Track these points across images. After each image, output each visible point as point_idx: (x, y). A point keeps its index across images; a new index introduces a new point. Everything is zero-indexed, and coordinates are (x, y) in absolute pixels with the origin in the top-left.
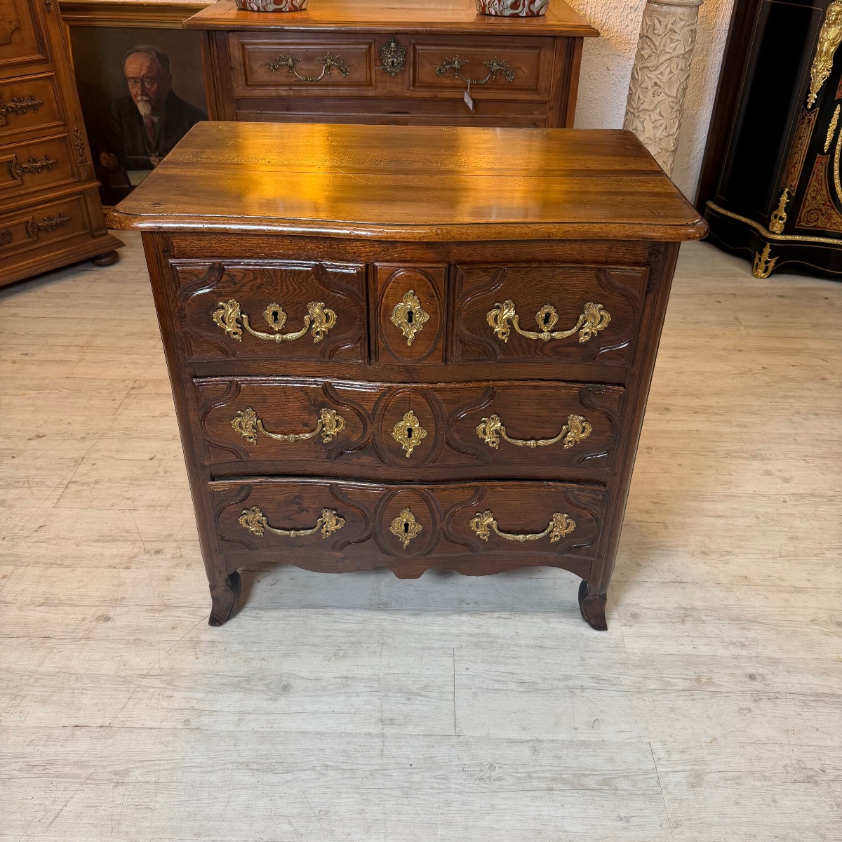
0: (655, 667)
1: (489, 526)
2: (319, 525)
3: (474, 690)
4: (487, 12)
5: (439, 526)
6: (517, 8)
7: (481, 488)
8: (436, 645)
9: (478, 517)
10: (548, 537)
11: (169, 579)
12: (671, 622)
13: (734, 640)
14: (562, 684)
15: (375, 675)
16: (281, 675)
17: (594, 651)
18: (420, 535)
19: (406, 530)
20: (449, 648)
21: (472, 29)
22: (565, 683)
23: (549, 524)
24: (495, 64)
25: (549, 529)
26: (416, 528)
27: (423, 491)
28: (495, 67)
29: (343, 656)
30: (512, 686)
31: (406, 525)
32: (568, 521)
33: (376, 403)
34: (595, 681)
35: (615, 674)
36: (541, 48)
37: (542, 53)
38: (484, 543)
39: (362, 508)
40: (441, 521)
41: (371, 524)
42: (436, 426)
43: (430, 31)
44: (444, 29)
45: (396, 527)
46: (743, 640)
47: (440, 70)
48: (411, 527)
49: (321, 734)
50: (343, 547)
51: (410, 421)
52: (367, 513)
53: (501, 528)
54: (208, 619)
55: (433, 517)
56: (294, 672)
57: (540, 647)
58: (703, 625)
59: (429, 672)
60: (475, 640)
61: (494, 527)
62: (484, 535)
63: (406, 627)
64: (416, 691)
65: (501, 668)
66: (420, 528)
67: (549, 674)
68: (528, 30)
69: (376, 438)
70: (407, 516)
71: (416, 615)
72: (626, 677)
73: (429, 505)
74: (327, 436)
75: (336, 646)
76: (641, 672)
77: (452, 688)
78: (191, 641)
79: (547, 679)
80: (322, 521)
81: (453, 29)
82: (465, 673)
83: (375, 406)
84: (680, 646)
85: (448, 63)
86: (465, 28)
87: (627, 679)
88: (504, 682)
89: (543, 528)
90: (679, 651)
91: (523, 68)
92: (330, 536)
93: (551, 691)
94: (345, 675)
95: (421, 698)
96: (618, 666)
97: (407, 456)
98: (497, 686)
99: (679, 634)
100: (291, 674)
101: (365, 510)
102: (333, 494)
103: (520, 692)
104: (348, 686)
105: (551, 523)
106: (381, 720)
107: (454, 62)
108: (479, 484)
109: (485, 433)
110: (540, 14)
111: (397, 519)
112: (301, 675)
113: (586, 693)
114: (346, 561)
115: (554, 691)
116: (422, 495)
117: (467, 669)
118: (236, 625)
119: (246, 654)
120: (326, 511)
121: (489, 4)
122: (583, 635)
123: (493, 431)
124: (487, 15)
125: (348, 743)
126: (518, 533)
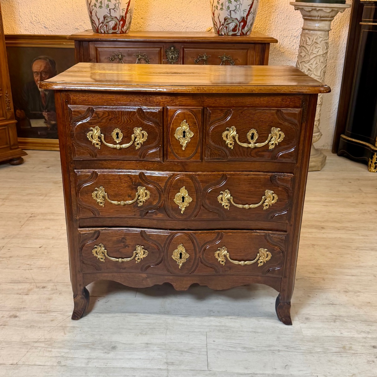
0: (319, 342)
1: (225, 256)
2: (134, 254)
3: (218, 351)
4: (220, 34)
5: (198, 255)
6: (236, 31)
7: (221, 233)
8: (196, 330)
9: (219, 250)
10: (256, 263)
11: (50, 299)
12: (328, 322)
13: (364, 330)
14: (267, 349)
15: (163, 343)
16: (111, 342)
17: (285, 334)
18: (188, 260)
19: (181, 257)
20: (204, 332)
21: (213, 40)
22: (269, 348)
23: (257, 255)
24: (224, 57)
25: (257, 258)
26: (186, 256)
27: (189, 234)
28: (225, 59)
29: (145, 334)
30: (239, 349)
31: (181, 254)
32: (267, 253)
33: (166, 183)
34: (286, 348)
35: (297, 345)
36: (248, 49)
37: (249, 51)
38: (222, 267)
39: (157, 244)
40: (200, 252)
41: (162, 254)
42: (197, 196)
43: (192, 41)
44: (199, 40)
45: (175, 256)
46: (369, 330)
47: (196, 61)
48: (183, 256)
49: (133, 369)
50: (147, 269)
51: (183, 192)
52: (160, 248)
53: (231, 258)
54: (71, 317)
55: (195, 249)
56: (118, 341)
57: (255, 332)
58: (346, 323)
59: (193, 342)
60: (218, 328)
61: (228, 256)
62: (222, 262)
63: (180, 322)
64: (186, 350)
65: (233, 341)
66: (188, 256)
67: (260, 344)
68: (242, 40)
69: (165, 203)
70: (181, 249)
71: (185, 317)
72: (303, 346)
73: (193, 243)
74: (141, 202)
75: (141, 329)
76: (312, 344)
77: (206, 349)
78: (61, 326)
79: (258, 347)
80: (136, 253)
81: (203, 40)
82: (213, 343)
83: (165, 184)
84: (334, 333)
85: (201, 57)
86: (209, 39)
87: (304, 347)
88: (235, 348)
89: (254, 258)
90: (332, 335)
91: (239, 59)
92: (140, 262)
93: (261, 352)
94: (147, 342)
95: (189, 353)
96: (299, 341)
97: (182, 212)
98: (231, 349)
99: (333, 327)
100: (117, 342)
101: (159, 246)
102: (142, 236)
103: (244, 352)
104: (148, 347)
105: (258, 254)
106: (167, 363)
107: (204, 57)
108: (219, 231)
109: (222, 200)
110: (247, 34)
111: (176, 250)
112: (122, 342)
113: (281, 353)
114: (148, 279)
115: (263, 352)
116: (189, 237)
117: (214, 341)
118: (86, 320)
119: (92, 332)
120: (138, 246)
121: (221, 30)
122: (278, 327)
123: (226, 199)
124: (220, 35)
125: (148, 373)
126: (240, 261)
